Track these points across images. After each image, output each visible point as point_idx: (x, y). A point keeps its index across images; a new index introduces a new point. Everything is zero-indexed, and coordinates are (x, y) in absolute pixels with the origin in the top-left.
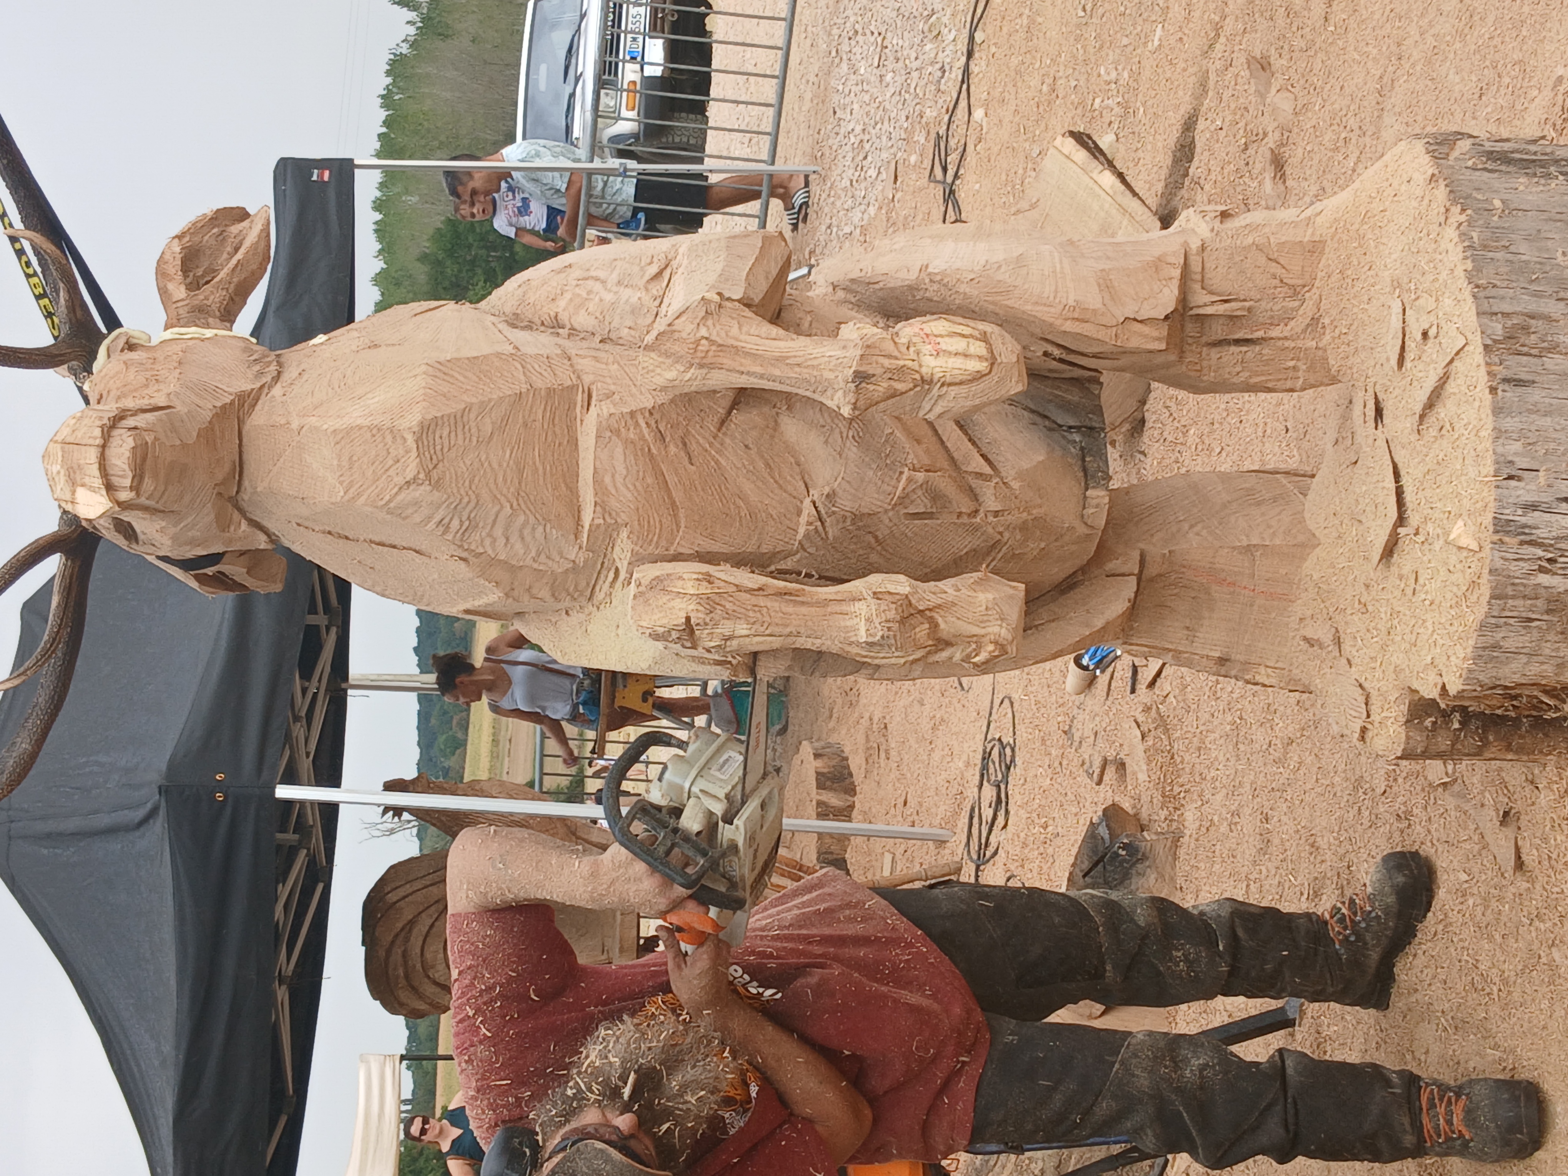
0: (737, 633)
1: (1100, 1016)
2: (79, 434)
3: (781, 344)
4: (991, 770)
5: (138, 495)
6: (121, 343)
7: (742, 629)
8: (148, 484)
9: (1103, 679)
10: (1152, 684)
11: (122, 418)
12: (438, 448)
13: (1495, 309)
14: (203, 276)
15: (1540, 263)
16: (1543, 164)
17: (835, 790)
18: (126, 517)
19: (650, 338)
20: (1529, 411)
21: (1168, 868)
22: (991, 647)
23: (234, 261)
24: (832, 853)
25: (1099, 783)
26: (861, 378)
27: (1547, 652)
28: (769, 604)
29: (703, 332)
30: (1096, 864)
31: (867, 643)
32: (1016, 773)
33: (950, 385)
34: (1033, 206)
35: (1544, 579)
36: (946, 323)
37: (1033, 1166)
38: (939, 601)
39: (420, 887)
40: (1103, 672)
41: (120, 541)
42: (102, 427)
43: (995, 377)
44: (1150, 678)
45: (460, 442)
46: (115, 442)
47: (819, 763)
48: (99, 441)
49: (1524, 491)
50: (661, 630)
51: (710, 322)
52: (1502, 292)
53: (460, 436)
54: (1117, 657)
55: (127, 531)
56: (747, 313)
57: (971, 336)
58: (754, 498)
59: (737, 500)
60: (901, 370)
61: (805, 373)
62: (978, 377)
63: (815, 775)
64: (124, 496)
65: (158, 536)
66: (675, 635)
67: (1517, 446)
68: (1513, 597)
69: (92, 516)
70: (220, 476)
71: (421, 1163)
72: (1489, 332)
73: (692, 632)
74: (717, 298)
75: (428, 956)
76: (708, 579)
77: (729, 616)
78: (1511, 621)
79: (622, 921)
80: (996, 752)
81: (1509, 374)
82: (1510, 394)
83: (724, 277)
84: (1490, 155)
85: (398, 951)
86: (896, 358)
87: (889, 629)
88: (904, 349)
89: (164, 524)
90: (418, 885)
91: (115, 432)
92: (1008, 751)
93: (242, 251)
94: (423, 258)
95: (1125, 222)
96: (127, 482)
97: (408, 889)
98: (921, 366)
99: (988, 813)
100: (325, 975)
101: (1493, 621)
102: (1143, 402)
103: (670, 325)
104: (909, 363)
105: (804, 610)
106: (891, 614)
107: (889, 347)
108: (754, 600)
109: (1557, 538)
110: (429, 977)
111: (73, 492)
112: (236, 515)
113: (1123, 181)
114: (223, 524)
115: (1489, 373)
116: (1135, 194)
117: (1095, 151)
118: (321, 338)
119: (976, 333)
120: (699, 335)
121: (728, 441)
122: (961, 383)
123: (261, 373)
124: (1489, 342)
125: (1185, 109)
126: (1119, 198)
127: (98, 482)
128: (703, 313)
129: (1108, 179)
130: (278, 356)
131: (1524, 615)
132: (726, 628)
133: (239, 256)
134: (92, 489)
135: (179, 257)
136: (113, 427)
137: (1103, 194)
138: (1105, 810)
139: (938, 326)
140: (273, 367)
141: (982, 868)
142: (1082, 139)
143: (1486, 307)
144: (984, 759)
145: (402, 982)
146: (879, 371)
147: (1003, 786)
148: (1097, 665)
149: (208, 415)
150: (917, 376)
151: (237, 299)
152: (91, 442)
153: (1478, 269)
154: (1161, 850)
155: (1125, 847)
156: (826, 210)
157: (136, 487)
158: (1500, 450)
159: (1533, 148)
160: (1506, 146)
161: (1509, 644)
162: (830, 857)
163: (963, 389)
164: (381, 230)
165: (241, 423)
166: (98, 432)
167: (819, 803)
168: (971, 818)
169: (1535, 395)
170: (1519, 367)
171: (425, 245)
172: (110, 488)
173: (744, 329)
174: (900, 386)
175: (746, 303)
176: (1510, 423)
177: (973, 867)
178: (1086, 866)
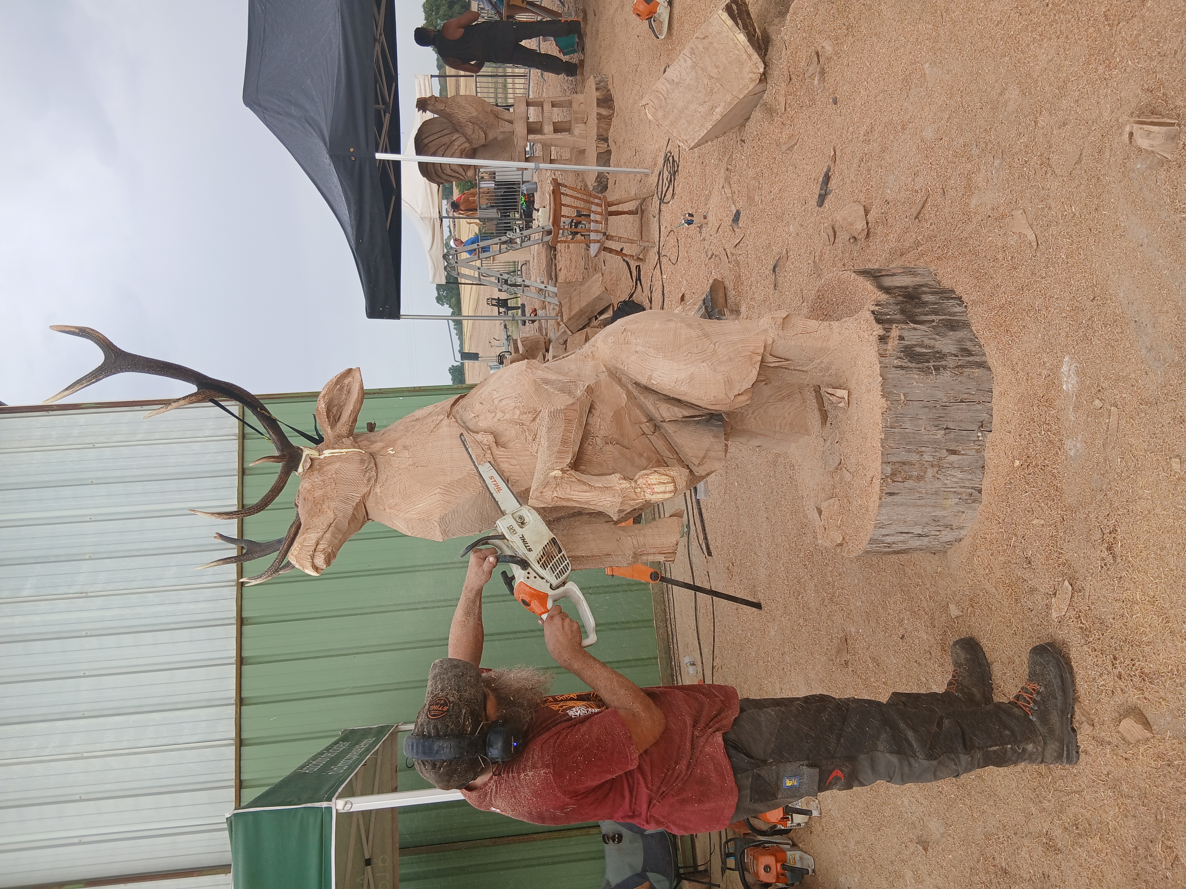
3: (588, 494)
12: (448, 521)
13: (890, 460)
14: (336, 413)
15: (913, 433)
17: (605, 107)
24: (603, 135)
39: (437, 137)
46: (317, 557)
47: (598, 94)
49: (884, 532)
51: (558, 489)
52: (894, 451)
57: (668, 482)
63: (596, 100)
72: (884, 472)
79: (519, 155)
80: (671, 160)
81: (890, 490)
88: (639, 495)
90: (436, 136)
91: (317, 553)
92: (676, 164)
99: (666, 182)
100: (401, 132)
109: (894, 542)
110: (444, 173)
119: (670, 479)
120: (553, 496)
123: (369, 479)
128: (554, 485)
135: (325, 410)
140: (374, 472)
141: (662, 205)
143: (886, 460)
144: (665, 158)
145: (434, 174)
147: (672, 177)
149: (350, 512)
153: (886, 439)
162: (602, 137)
165: (365, 504)
167: (598, 114)
168: (659, 177)
169: (897, 498)
173: (573, 488)
177: (659, 201)
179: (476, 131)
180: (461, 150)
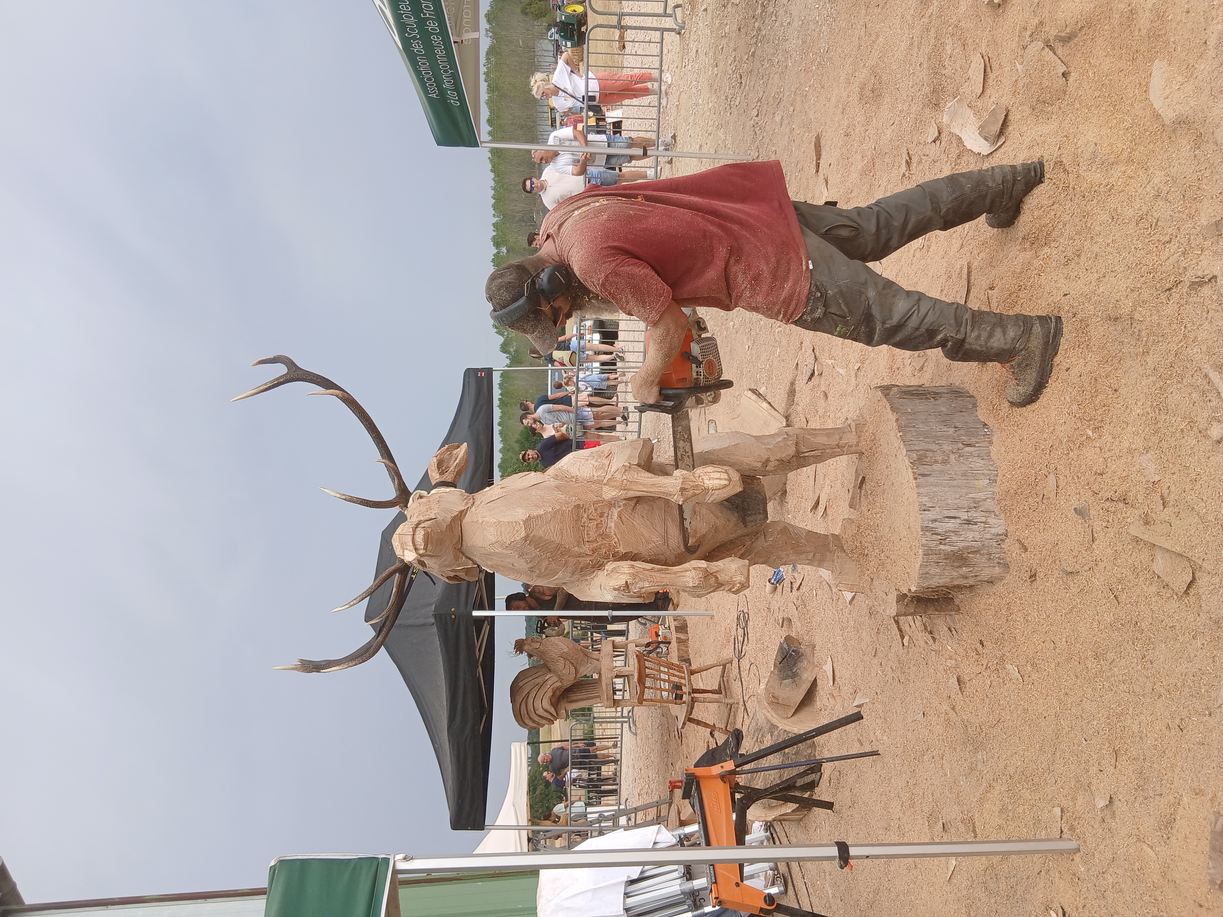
0: (645, 586)
1: (792, 716)
2: (405, 531)
3: (653, 479)
4: (741, 623)
5: (426, 551)
6: (418, 496)
7: (646, 584)
8: (430, 547)
9: (780, 588)
10: (798, 589)
11: (419, 524)
12: (532, 526)
13: (913, 449)
14: (445, 470)
15: (927, 431)
16: (925, 395)
17: (682, 633)
18: (422, 559)
19: (605, 481)
20: (930, 485)
21: (811, 658)
22: (738, 585)
23: (455, 463)
25: (782, 627)
26: (683, 490)
27: (947, 574)
28: (655, 575)
29: (625, 477)
30: (784, 659)
31: (693, 587)
32: (750, 623)
33: (715, 490)
34: (738, 416)
35: (942, 547)
36: (711, 468)
37: (770, 777)
38: (718, 569)
39: (531, 679)
40: (779, 585)
41: (421, 568)
42: (413, 527)
43: (731, 486)
44: (797, 587)
45: (540, 523)
46: (417, 533)
47: (676, 623)
48: (412, 533)
49: (931, 515)
50: (617, 587)
51: (626, 474)
52: (915, 442)
53: (539, 521)
54: (784, 579)
55: (423, 564)
56: (640, 469)
57: (721, 472)
58: (646, 535)
59: (641, 537)
60: (697, 486)
61: (662, 490)
62: (725, 486)
64: (421, 552)
65: (433, 565)
66: (622, 588)
67: (926, 499)
68: (931, 554)
69: (410, 560)
70: (455, 541)
71: (536, 782)
72: (911, 457)
73: (628, 586)
74: (628, 465)
75: (535, 705)
76: (633, 567)
77: (642, 580)
78: (932, 563)
80: (742, 615)
81: (921, 472)
82: (921, 480)
83: (630, 457)
84: (905, 393)
85: (523, 704)
86: (695, 482)
87: (700, 581)
88: (697, 478)
89: (435, 560)
91: (418, 529)
92: (746, 615)
93: (458, 459)
94: (517, 442)
95: (773, 420)
96: (422, 547)
97: (526, 680)
98: (704, 484)
99: (741, 639)
101: (925, 564)
102: (785, 484)
103: (612, 476)
104: (700, 483)
105: (668, 576)
106: (700, 576)
107: (692, 478)
108: (650, 574)
109: (946, 532)
110: (536, 713)
111: (403, 552)
112: (461, 555)
113: (771, 405)
114: (456, 558)
115: (913, 472)
116: (775, 410)
117: (759, 395)
118: (488, 489)
119: (723, 471)
120: (623, 478)
121: (636, 515)
122: (719, 489)
123: (467, 503)
124: (912, 461)
125: (790, 378)
126: (770, 411)
127: (412, 548)
128: (624, 471)
129: (765, 405)
130: (473, 496)
131: (936, 561)
132: (640, 585)
133: (457, 461)
134: (410, 551)
135: (436, 463)
136: (416, 527)
137: (764, 411)
138: (785, 638)
139: (710, 469)
140: (471, 501)
141: (741, 660)
142: (754, 391)
143: (909, 448)
144: (737, 618)
145: (526, 716)
146: (689, 487)
147: (745, 629)
148: (777, 582)
149: (449, 520)
150: (703, 488)
151: (457, 477)
152: (409, 533)
153: (904, 435)
154: (808, 651)
155: (793, 651)
156: (662, 418)
157: (425, 549)
158: (920, 500)
159: (921, 389)
160: (911, 389)
161: (932, 572)
162: (683, 658)
163: (720, 491)
164: (501, 433)
165: (461, 522)
166: (411, 530)
167: (677, 638)
168: (735, 641)
169: (930, 479)
170: (923, 469)
171: (517, 436)
172: (416, 549)
173: (639, 475)
174: (697, 492)
175: (639, 465)
176: (922, 490)
177: (737, 660)
178: (780, 660)
179: (567, 667)
180: (553, 689)
